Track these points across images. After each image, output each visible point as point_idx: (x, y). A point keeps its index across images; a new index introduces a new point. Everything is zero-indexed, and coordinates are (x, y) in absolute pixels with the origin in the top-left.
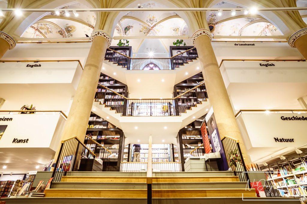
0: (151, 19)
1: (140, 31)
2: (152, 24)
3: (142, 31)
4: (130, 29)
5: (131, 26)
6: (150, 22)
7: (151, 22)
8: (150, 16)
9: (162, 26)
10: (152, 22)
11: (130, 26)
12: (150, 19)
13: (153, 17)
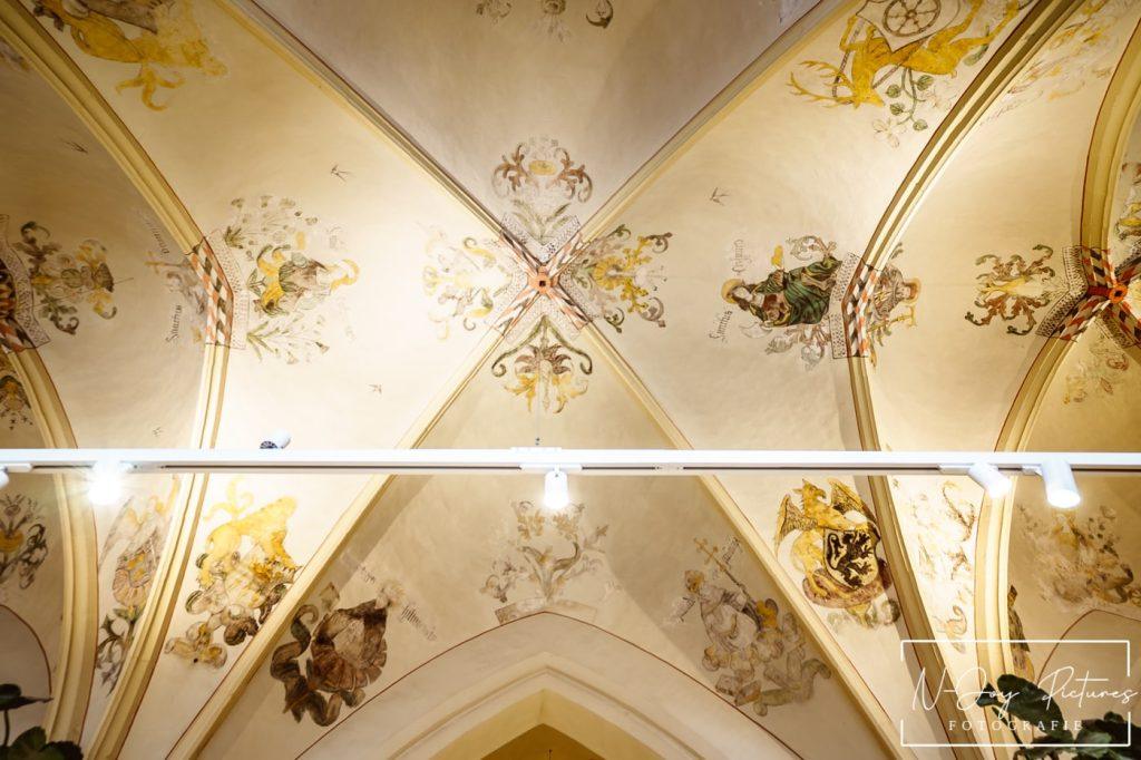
0: (546, 366)
1: (662, 239)
2: (544, 322)
3: (643, 240)
4: (760, 277)
5: (744, 305)
6: (563, 341)
7: (553, 341)
8: (562, 400)
9: (440, 290)
10: (536, 342)
11: (760, 313)
12: (559, 370)
13: (529, 386)
